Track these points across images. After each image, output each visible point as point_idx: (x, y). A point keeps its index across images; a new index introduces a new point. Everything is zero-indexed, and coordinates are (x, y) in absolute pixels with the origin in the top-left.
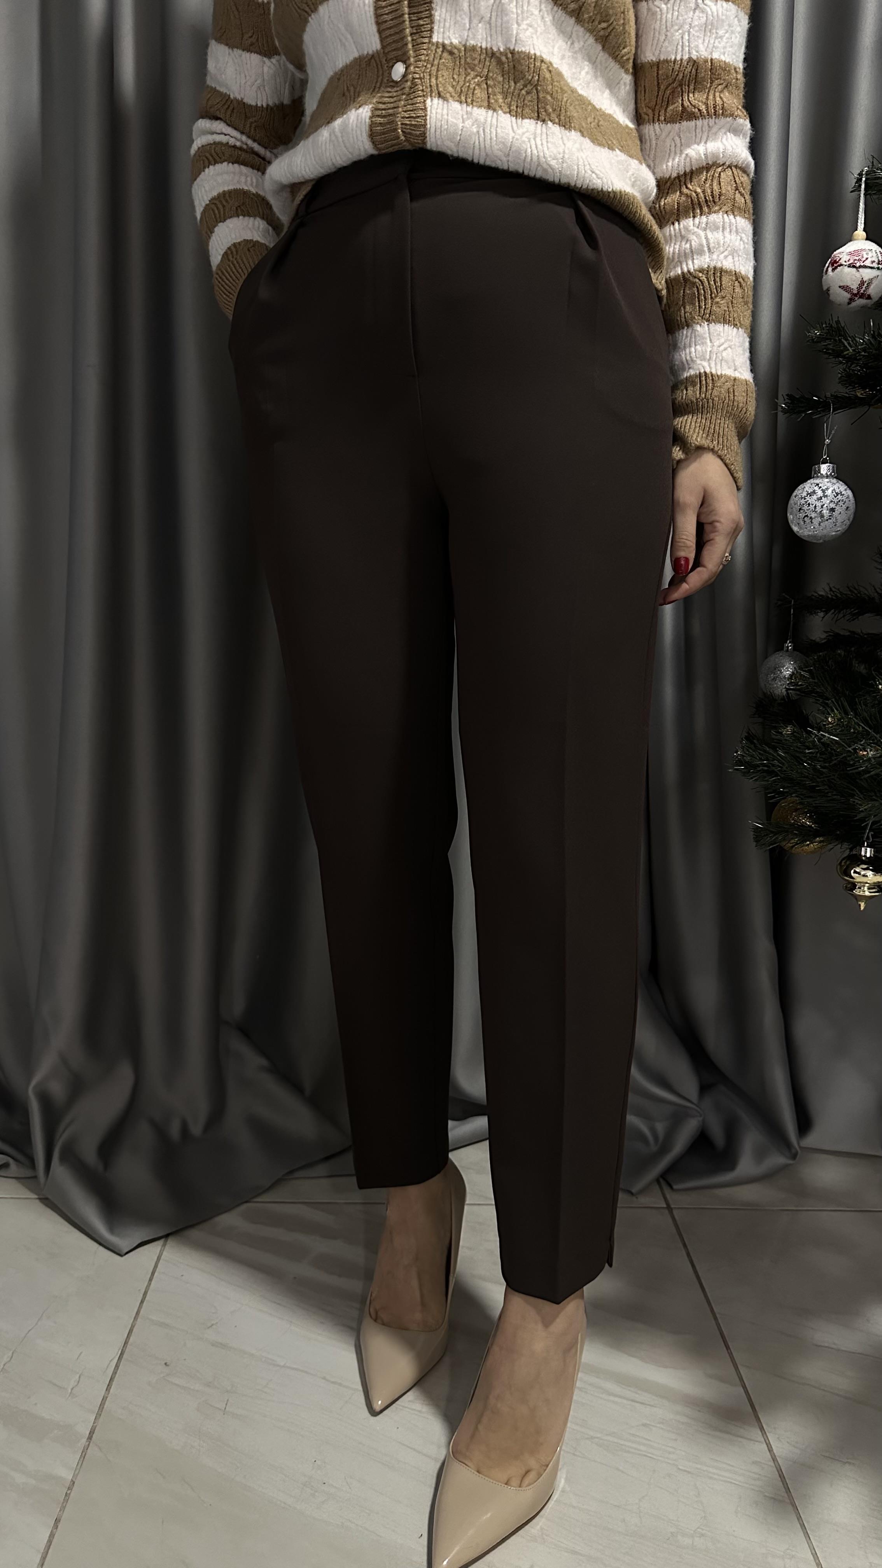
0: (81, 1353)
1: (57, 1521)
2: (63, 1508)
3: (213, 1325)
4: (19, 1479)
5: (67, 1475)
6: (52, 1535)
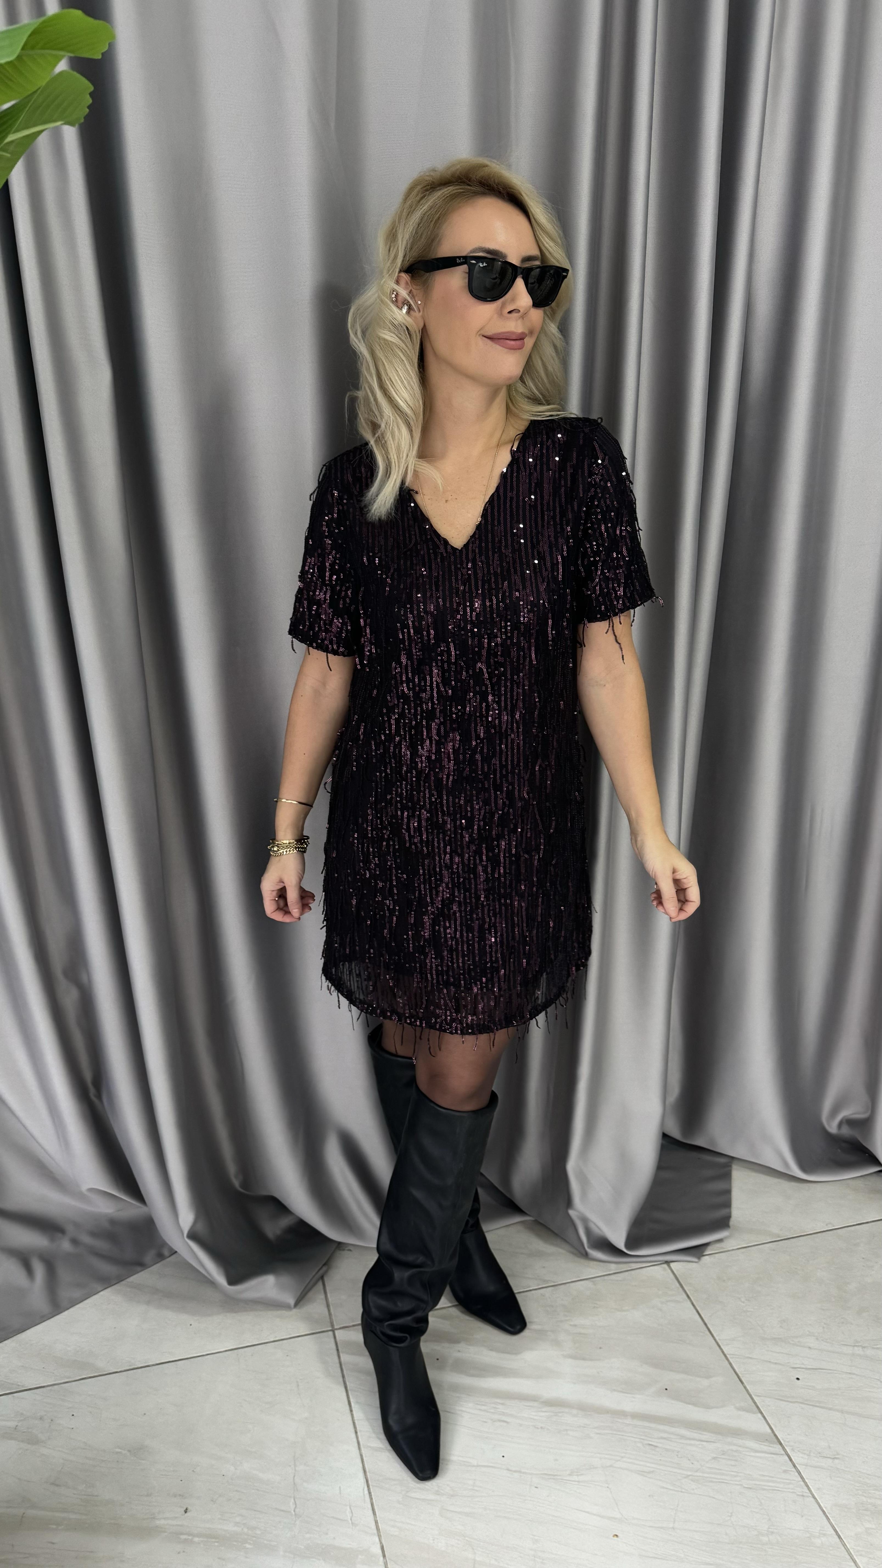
0: (340, 1487)
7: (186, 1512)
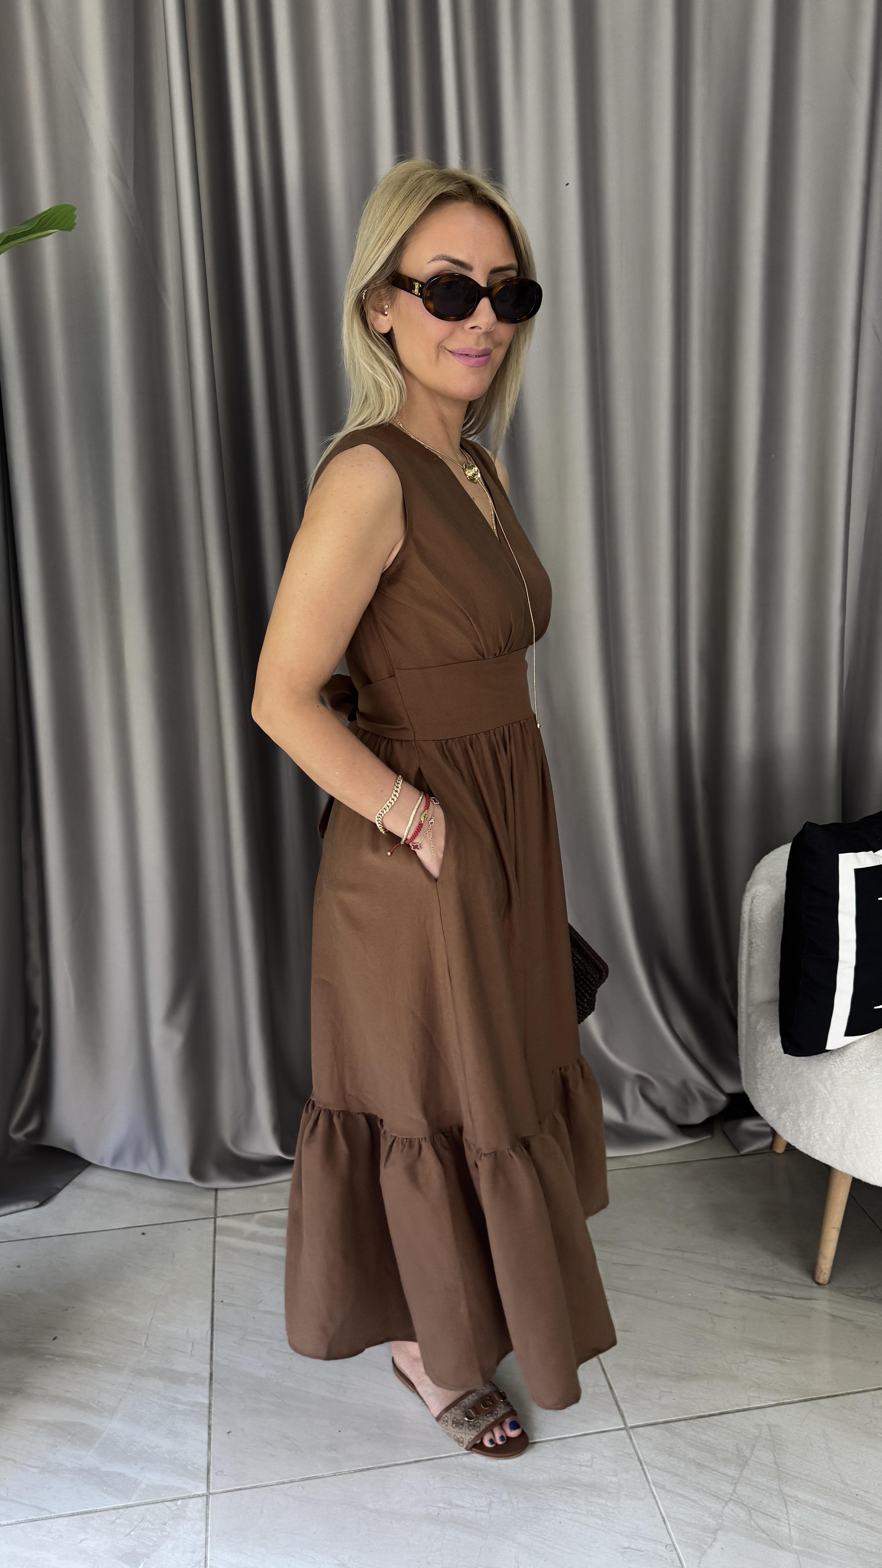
0: (188, 1330)
1: (209, 1427)
2: (210, 1419)
3: (261, 1301)
4: (180, 1407)
5: (206, 1401)
6: (209, 1434)
7: (54, 1339)
